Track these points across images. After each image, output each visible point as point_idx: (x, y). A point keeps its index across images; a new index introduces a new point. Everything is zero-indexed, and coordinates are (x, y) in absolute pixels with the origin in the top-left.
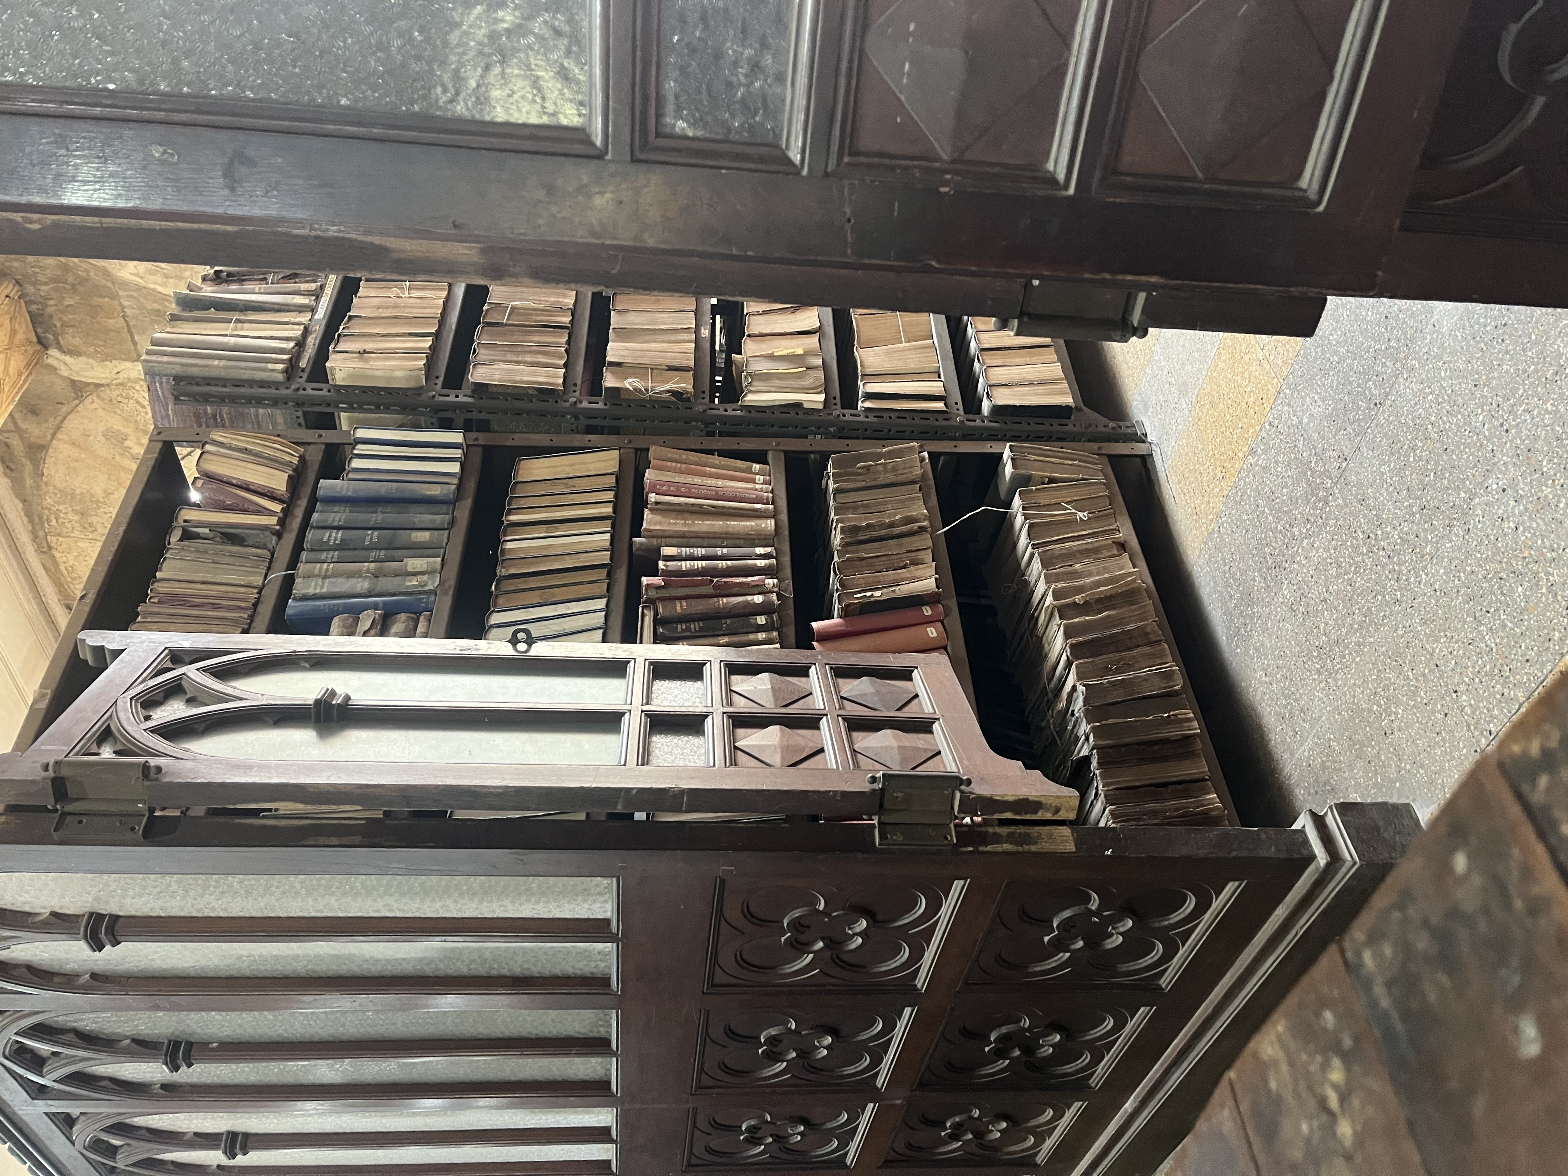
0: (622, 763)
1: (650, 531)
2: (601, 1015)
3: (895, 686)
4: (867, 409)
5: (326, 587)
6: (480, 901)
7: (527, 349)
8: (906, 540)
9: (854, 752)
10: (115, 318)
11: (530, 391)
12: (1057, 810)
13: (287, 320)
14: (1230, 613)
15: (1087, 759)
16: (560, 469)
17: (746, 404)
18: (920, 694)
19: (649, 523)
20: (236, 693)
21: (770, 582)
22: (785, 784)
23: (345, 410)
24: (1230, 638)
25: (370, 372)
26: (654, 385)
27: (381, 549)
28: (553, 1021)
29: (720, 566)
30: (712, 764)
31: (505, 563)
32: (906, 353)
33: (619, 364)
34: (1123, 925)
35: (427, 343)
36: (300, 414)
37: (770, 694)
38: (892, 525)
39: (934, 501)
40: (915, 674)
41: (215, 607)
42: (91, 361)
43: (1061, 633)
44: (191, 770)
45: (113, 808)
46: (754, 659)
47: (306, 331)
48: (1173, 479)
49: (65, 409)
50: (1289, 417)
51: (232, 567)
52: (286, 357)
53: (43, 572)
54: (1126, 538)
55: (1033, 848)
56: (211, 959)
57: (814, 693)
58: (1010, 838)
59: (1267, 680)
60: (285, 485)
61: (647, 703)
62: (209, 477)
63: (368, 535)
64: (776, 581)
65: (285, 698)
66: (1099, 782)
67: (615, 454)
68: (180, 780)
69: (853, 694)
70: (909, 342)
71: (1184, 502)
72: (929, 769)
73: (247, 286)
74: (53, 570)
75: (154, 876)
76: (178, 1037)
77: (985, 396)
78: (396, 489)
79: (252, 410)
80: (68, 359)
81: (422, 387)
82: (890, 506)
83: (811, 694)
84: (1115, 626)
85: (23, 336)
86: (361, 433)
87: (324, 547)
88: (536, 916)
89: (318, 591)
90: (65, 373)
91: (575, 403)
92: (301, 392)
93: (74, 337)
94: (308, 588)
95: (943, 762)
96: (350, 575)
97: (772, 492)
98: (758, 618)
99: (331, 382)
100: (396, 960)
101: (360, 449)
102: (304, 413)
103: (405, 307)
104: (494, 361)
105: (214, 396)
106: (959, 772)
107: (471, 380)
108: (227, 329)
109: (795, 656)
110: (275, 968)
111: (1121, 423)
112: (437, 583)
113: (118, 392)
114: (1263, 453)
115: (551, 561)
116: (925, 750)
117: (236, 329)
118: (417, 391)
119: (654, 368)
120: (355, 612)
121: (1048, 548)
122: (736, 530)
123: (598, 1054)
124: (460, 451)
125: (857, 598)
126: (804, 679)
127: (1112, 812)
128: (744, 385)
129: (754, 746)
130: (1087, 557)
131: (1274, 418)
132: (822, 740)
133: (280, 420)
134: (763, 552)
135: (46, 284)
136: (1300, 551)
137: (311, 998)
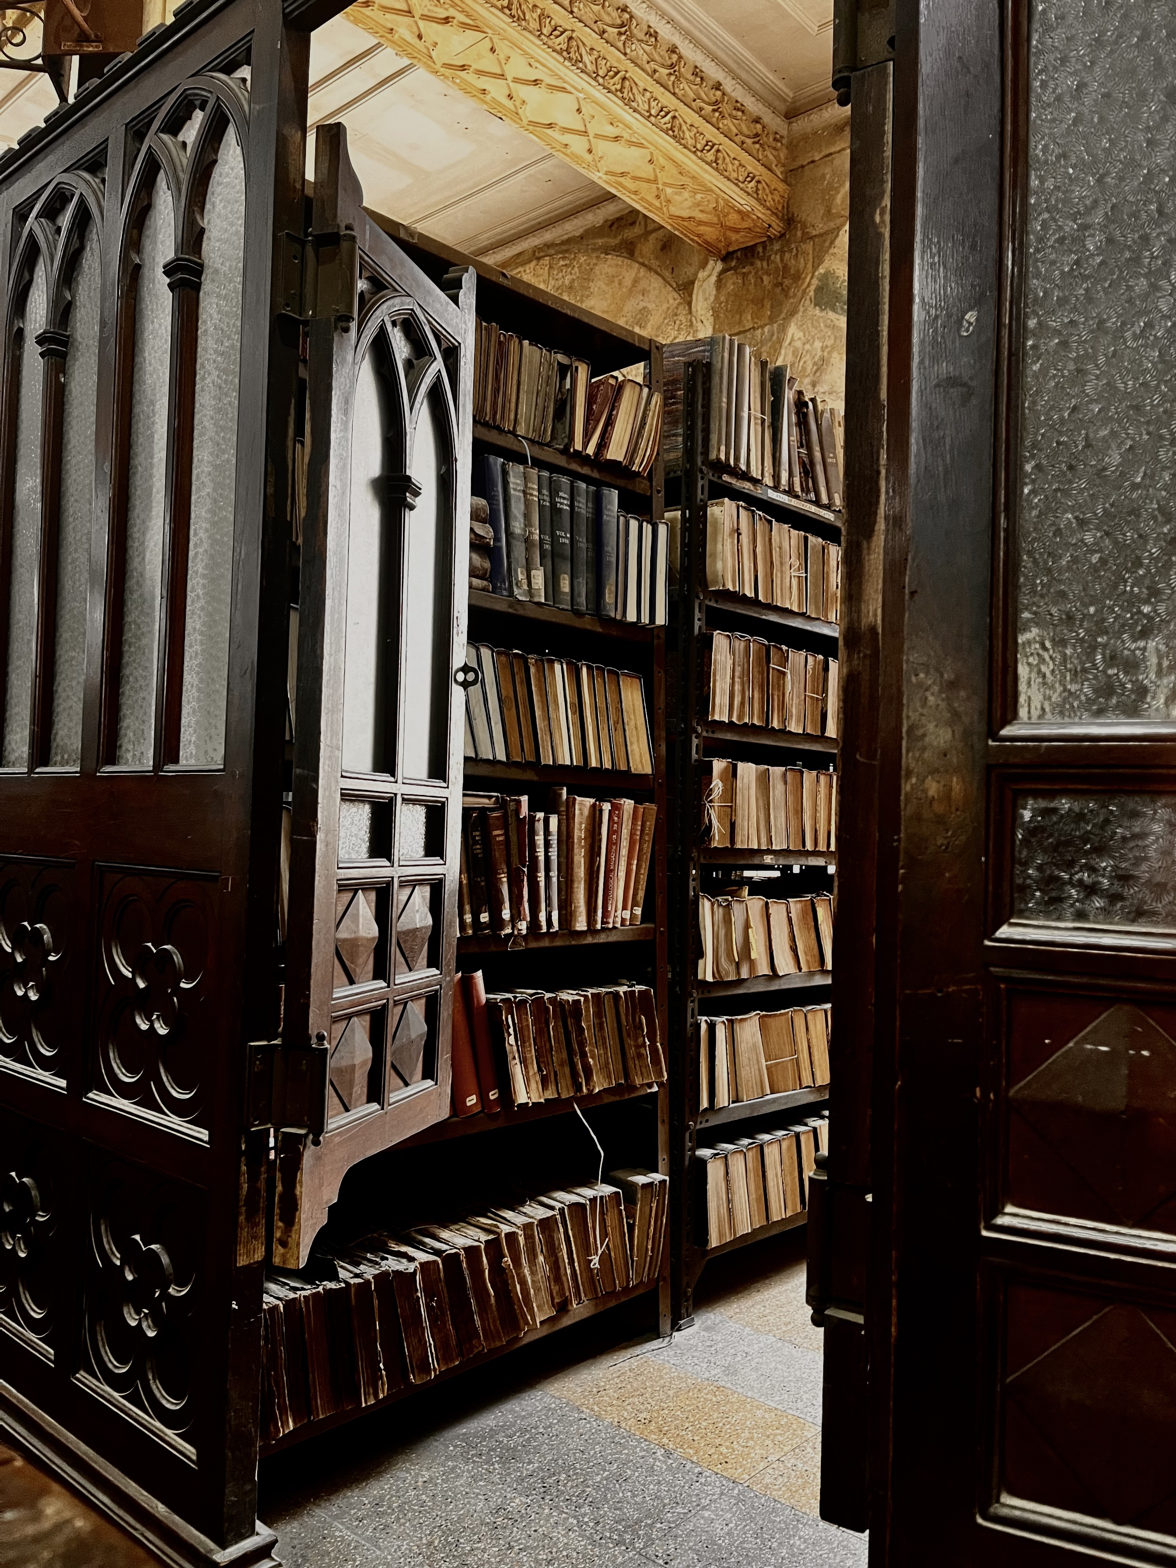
0: (344, 774)
1: (574, 804)
2: (74, 757)
3: (417, 1061)
4: (698, 1026)
5: (515, 493)
6: (202, 632)
7: (746, 687)
8: (567, 1070)
9: (349, 1017)
10: (752, 319)
11: (706, 688)
12: (284, 1244)
13: (766, 464)
14: (491, 1437)
15: (335, 1277)
16: (632, 717)
17: (701, 900)
18: (409, 1088)
19: (581, 804)
20: (417, 405)
21: (523, 926)
22: (318, 943)
23: (683, 515)
24: (465, 1438)
25: (720, 539)
26: (716, 808)
27: (552, 545)
28: (71, 707)
29: (539, 875)
30: (340, 865)
31: (539, 663)
32: (756, 1067)
33: (734, 774)
34: (149, 1327)
35: (749, 593)
36: (679, 473)
37: (411, 927)
38: (584, 1055)
39: (608, 1099)
40: (429, 1083)
41: (496, 391)
42: (712, 298)
43: (470, 1243)
44: (344, 360)
45: (309, 289)
46: (446, 910)
47: (755, 482)
48: (634, 1362)
49: (667, 274)
50: (708, 1495)
51: (533, 408)
52: (732, 462)
53: (516, 252)
54: (571, 1313)
55: (242, 1218)
56: (151, 375)
57: (412, 973)
58: (253, 1190)
59: (420, 1484)
60: (613, 458)
61: (403, 799)
62: (619, 389)
63: (566, 534)
64: (524, 932)
65: (411, 449)
66: (309, 1292)
67: (648, 770)
68: (335, 349)
69: (410, 1015)
70: (768, 1069)
71: (610, 1377)
72: (331, 1100)
73: (795, 430)
74: (518, 261)
75: (239, 324)
76: (72, 345)
77: (716, 1152)
78: (610, 562)
79: (680, 431)
80: (714, 278)
81: (707, 587)
82: (602, 1052)
83: (410, 970)
84: (478, 1304)
85: (733, 239)
86: (662, 530)
87: (554, 491)
88: (184, 689)
89: (511, 486)
90: (701, 275)
91: (696, 732)
92: (700, 476)
93: (734, 284)
94: (514, 477)
95: (337, 1114)
96: (527, 516)
97: (614, 928)
98: (487, 914)
99: (709, 502)
100: (144, 552)
101: (647, 528)
102: (679, 478)
103: (782, 572)
104: (734, 655)
105: (693, 396)
106: (327, 1133)
107: (715, 633)
108: (755, 411)
109: (449, 952)
110: (140, 436)
111: (691, 1302)
112: (520, 598)
113: (684, 321)
114: (668, 1466)
115: (543, 708)
116: (351, 1094)
117: (756, 418)
118: (703, 582)
119: (732, 809)
120: (491, 520)
121: (560, 1225)
122: (575, 890)
123: (31, 755)
124: (647, 622)
125: (507, 1019)
126: (425, 962)
127: (277, 1306)
128: (719, 898)
129: (358, 910)
130: (550, 1269)
131: (706, 1477)
132: (362, 982)
133: (672, 455)
134: (553, 918)
135: (782, 260)
136: (564, 1515)
137: (107, 470)
